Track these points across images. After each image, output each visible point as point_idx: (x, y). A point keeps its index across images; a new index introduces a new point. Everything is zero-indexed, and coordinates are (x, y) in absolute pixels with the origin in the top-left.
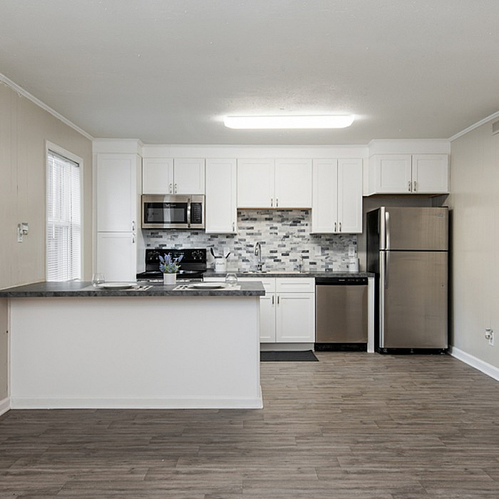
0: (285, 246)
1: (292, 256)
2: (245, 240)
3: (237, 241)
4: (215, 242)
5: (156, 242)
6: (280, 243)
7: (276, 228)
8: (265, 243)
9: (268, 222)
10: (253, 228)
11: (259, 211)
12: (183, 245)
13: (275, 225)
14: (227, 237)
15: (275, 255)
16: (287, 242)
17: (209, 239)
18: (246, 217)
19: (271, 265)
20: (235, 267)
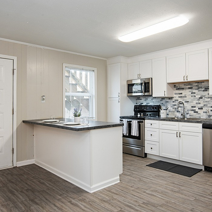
0: (200, 103)
1: (205, 109)
2: (178, 100)
3: (174, 101)
4: (164, 101)
5: (139, 102)
6: (197, 102)
7: (195, 93)
8: (188, 101)
9: (190, 90)
10: (181, 94)
11: (185, 84)
12: (150, 103)
13: (194, 91)
14: (169, 99)
15: (194, 109)
16: (201, 101)
17: (161, 100)
18: (178, 88)
19: (192, 114)
20: (173, 115)
